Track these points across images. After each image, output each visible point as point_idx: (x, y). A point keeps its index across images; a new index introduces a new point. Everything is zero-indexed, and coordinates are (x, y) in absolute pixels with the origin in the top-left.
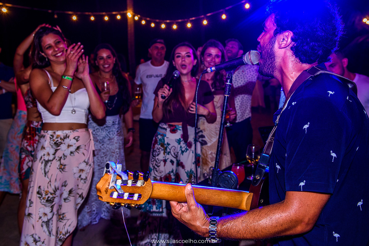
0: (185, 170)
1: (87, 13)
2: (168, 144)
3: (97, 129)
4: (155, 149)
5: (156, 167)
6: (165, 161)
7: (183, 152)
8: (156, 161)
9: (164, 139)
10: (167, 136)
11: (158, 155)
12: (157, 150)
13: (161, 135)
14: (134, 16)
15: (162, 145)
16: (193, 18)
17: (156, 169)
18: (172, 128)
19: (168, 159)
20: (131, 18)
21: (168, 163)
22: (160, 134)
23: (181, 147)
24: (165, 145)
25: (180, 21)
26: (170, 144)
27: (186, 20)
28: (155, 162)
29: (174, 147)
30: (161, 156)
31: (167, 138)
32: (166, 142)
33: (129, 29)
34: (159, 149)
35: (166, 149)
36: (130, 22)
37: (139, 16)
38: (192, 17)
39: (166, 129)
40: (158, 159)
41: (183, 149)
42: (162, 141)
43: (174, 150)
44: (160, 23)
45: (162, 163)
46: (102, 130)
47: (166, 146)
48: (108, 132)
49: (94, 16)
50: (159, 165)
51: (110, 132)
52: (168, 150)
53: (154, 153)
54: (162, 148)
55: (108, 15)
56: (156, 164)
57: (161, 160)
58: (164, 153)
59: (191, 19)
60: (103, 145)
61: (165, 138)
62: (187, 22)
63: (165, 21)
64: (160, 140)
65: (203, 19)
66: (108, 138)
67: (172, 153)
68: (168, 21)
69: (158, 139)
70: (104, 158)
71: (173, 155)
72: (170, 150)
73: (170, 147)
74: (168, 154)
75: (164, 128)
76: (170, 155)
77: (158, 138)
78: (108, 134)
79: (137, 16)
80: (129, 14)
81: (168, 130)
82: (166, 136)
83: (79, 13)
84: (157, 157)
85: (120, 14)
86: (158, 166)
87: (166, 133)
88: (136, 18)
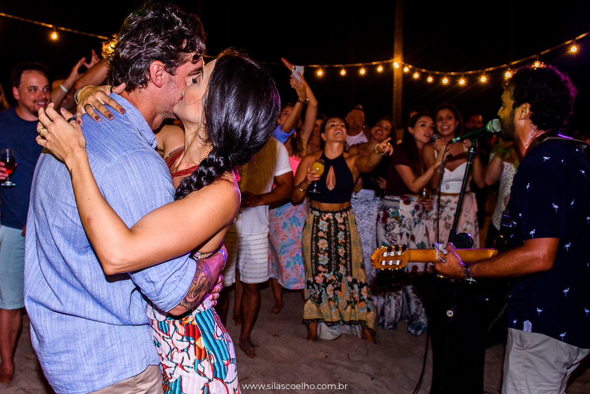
0: (415, 243)
1: (337, 66)
2: (403, 217)
3: (356, 203)
4: (387, 223)
5: (393, 242)
6: (401, 234)
7: (415, 224)
8: (392, 236)
9: (398, 212)
10: (401, 208)
11: (393, 229)
12: (391, 224)
13: (394, 208)
14: (403, 66)
15: (396, 218)
16: (491, 69)
17: (393, 243)
18: (405, 199)
19: (404, 232)
20: (398, 69)
21: (404, 236)
22: (391, 207)
23: (414, 219)
24: (400, 217)
25: (470, 72)
26: (405, 216)
27: (479, 71)
28: (390, 237)
29: (408, 220)
30: (397, 230)
31: (401, 210)
32: (400, 215)
33: (395, 85)
34: (392, 223)
35: (401, 222)
36: (397, 75)
37: (410, 66)
38: (488, 68)
39: (398, 201)
40: (393, 233)
41: (416, 221)
42: (395, 214)
43: (410, 222)
44: (441, 77)
45: (399, 237)
46: (361, 204)
47: (400, 219)
48: (368, 207)
49: (346, 68)
50: (396, 239)
51: (370, 207)
52: (403, 223)
53: (388, 228)
54: (397, 221)
55: (365, 67)
56: (392, 239)
57: (397, 234)
58: (400, 226)
59: (487, 70)
60: (361, 219)
61: (399, 210)
62: (479, 75)
63: (449, 73)
64: (393, 213)
65: (505, 69)
66: (368, 213)
67: (408, 226)
68: (453, 74)
69: (390, 213)
70: (361, 233)
71: (409, 228)
72: (405, 222)
73: (405, 219)
74: (404, 227)
75: (396, 201)
76: (406, 228)
77: (390, 211)
78: (367, 208)
79: (408, 66)
80: (396, 64)
81: (401, 201)
82: (399, 208)
83: (327, 66)
84: (392, 232)
85: (383, 65)
86: (396, 241)
87: (399, 206)
88: (406, 70)
